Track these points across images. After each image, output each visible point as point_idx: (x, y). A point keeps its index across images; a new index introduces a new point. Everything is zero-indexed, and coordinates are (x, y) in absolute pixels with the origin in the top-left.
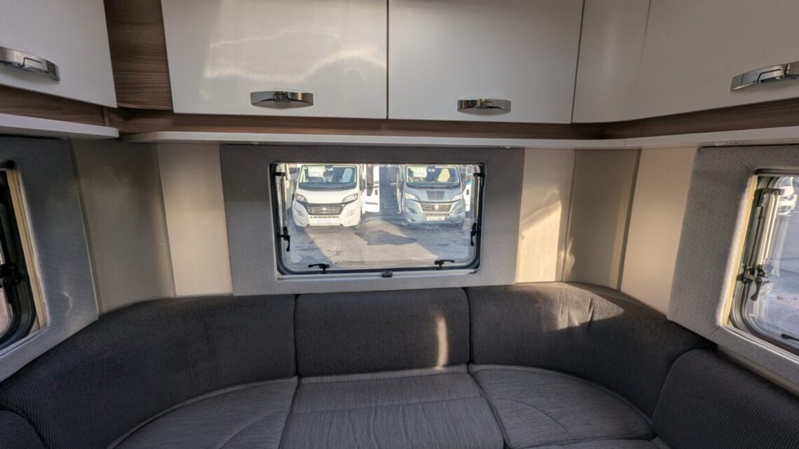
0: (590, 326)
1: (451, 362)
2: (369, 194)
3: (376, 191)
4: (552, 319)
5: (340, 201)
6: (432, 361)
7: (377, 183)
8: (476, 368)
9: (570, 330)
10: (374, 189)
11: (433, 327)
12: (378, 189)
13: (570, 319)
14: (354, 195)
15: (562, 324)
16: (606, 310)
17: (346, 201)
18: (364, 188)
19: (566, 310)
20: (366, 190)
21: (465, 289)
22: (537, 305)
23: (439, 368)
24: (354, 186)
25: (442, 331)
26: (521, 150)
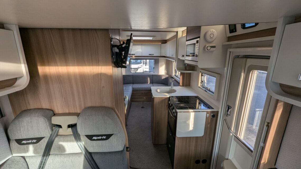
0: (165, 78)
1: (150, 83)
2: (146, 65)
3: (148, 65)
4: (162, 78)
5: (137, 67)
6: (147, 83)
7: (148, 62)
8: (153, 84)
9: (164, 79)
10: (147, 64)
11: (147, 79)
12: (148, 64)
14: (141, 66)
15: (163, 78)
16: (167, 76)
17: (139, 67)
18: (144, 63)
20: (145, 64)
21: (153, 75)
22: (160, 76)
23: (149, 84)
24: (141, 63)
25: (149, 79)
26: (159, 59)
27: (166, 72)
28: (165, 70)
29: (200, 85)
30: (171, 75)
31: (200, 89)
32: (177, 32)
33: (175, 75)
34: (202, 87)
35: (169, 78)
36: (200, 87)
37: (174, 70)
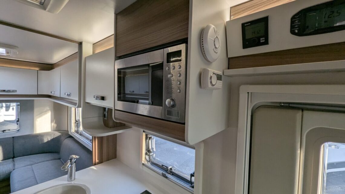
0: (53, 140)
1: (5, 159)
2: (7, 110)
8: (16, 159)
13: (48, 139)
15: (46, 140)
16: (58, 134)
19: (47, 137)
21: (13, 137)
22: (38, 137)
26: (32, 100)
27: (55, 125)
28: (51, 122)
29: (144, 158)
30: (68, 131)
31: (145, 169)
32: (80, 44)
33: (77, 132)
34: (149, 164)
35: (63, 138)
36: (146, 163)
37: (73, 121)
